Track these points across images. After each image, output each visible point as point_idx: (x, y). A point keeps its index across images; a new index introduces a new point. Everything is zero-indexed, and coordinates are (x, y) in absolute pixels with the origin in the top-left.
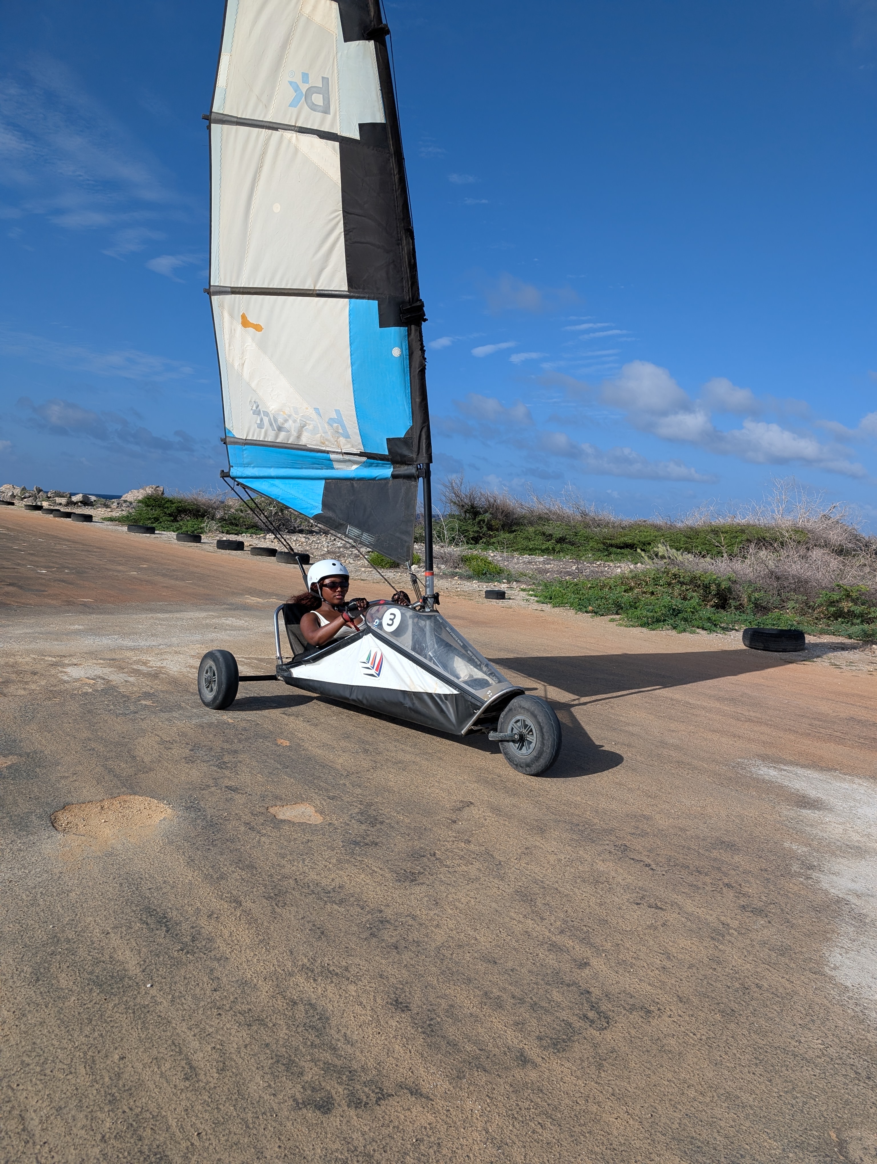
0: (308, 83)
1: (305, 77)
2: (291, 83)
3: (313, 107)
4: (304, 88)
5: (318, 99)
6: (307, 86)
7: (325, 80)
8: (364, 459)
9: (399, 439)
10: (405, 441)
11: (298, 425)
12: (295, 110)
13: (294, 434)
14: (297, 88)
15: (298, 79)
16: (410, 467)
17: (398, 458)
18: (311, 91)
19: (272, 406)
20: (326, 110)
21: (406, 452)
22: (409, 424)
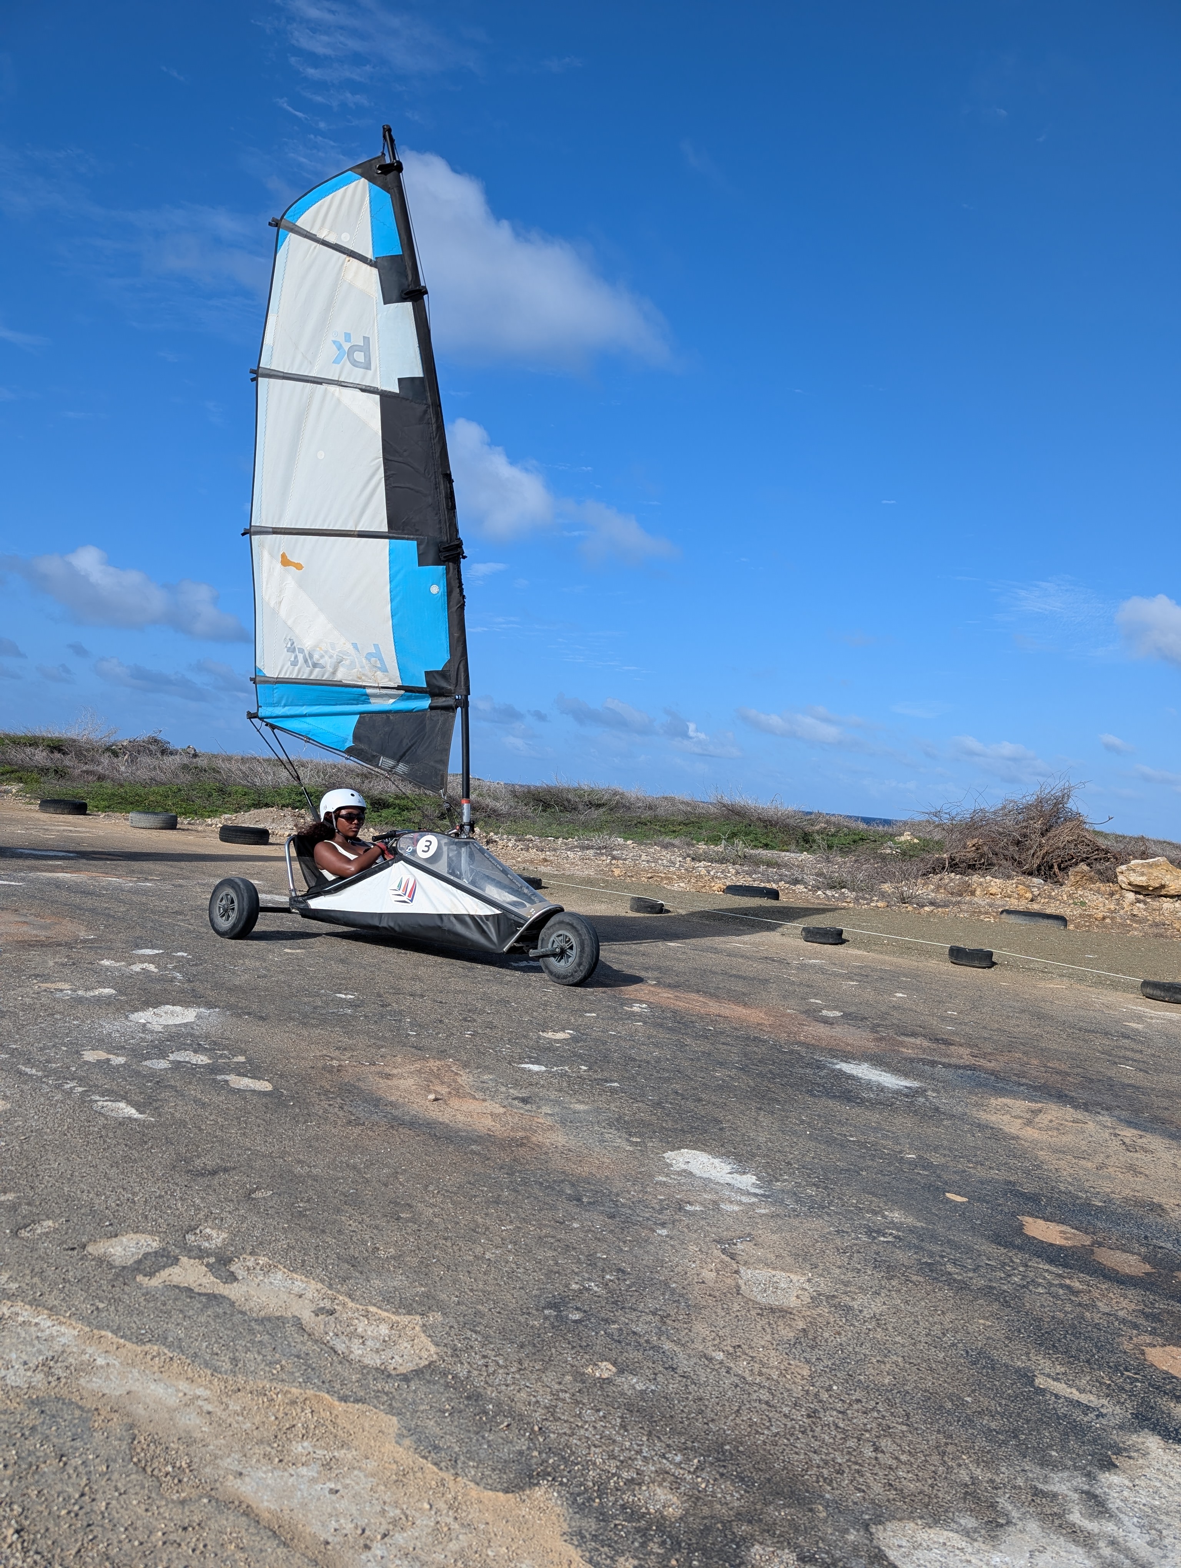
0: (350, 341)
1: (348, 337)
2: (334, 342)
3: (355, 364)
4: (346, 346)
5: (359, 356)
6: (349, 345)
7: (366, 339)
8: (402, 692)
9: (437, 672)
10: (443, 674)
11: (334, 660)
12: (338, 367)
13: (330, 669)
14: (340, 347)
15: (341, 340)
16: (448, 699)
17: (437, 691)
18: (353, 349)
19: (308, 643)
20: (368, 367)
21: (444, 684)
22: (447, 657)
